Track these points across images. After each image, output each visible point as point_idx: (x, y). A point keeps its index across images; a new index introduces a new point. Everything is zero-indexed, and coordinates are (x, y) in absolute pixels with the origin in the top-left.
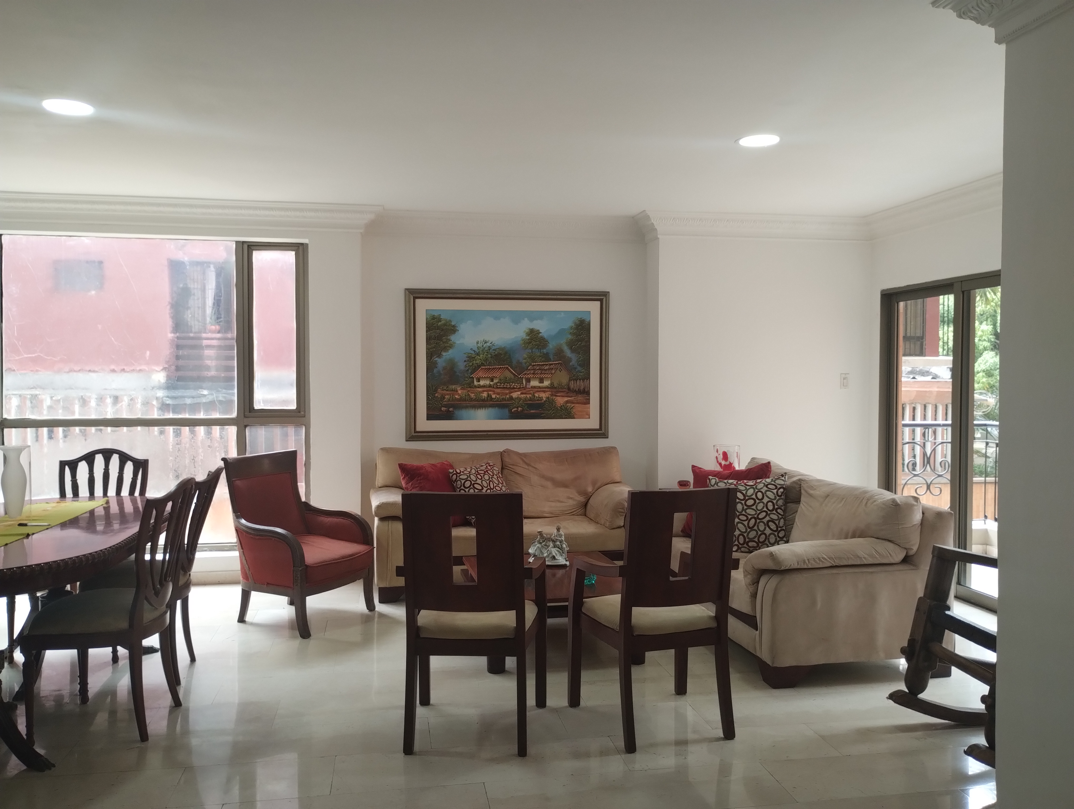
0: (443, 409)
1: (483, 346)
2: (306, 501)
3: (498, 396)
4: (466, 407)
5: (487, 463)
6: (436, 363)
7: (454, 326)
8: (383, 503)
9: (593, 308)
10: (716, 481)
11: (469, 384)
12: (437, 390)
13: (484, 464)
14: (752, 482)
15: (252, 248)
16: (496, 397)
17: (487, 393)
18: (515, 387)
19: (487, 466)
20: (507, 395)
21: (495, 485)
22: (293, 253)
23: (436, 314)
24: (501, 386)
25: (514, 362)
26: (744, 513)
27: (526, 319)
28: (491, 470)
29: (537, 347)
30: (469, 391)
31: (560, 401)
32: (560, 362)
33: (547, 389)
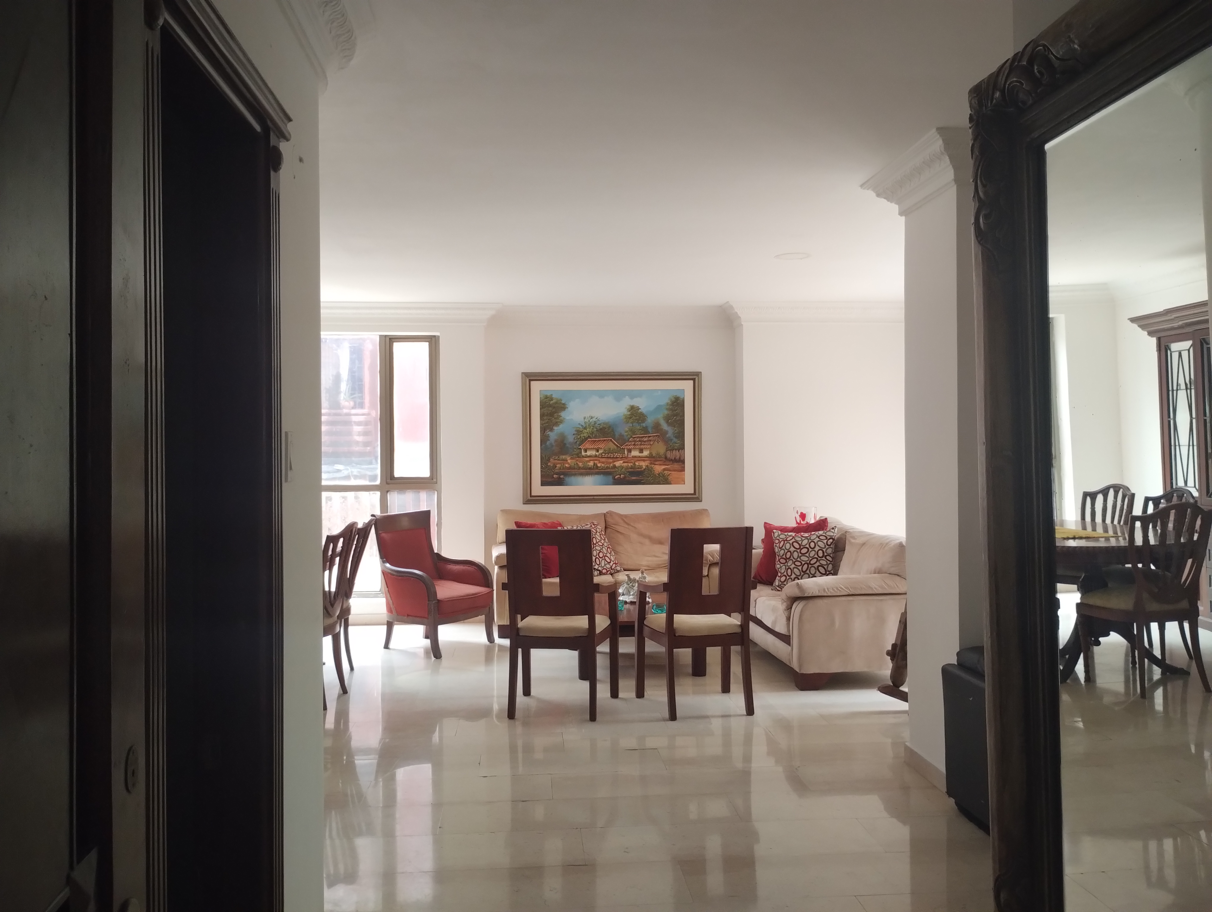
0: (555, 476)
1: (589, 421)
2: (438, 552)
3: (603, 465)
4: (575, 475)
5: (592, 523)
6: (548, 436)
7: (564, 404)
8: (501, 554)
9: (687, 386)
10: (778, 534)
11: (577, 454)
12: (550, 460)
13: (589, 523)
14: (808, 534)
15: (393, 340)
16: (601, 465)
17: (593, 462)
18: (618, 456)
19: (591, 526)
20: (610, 463)
21: (598, 541)
22: (427, 343)
23: (549, 394)
24: (606, 456)
25: (617, 435)
26: (799, 559)
27: (627, 397)
28: (595, 529)
29: (637, 421)
30: (577, 460)
31: (658, 469)
32: (658, 434)
33: (646, 459)
